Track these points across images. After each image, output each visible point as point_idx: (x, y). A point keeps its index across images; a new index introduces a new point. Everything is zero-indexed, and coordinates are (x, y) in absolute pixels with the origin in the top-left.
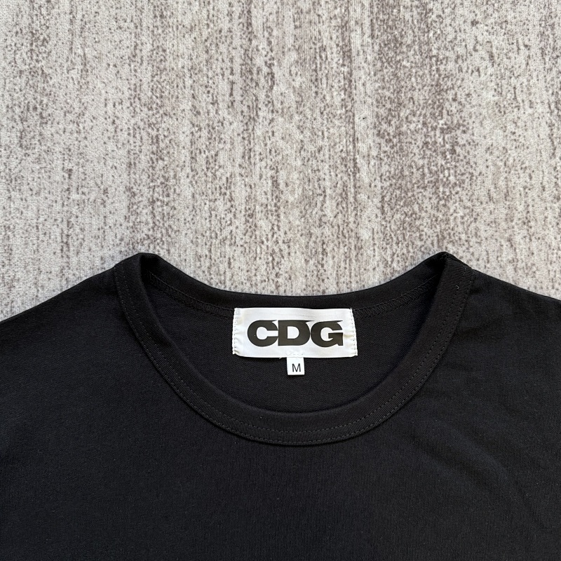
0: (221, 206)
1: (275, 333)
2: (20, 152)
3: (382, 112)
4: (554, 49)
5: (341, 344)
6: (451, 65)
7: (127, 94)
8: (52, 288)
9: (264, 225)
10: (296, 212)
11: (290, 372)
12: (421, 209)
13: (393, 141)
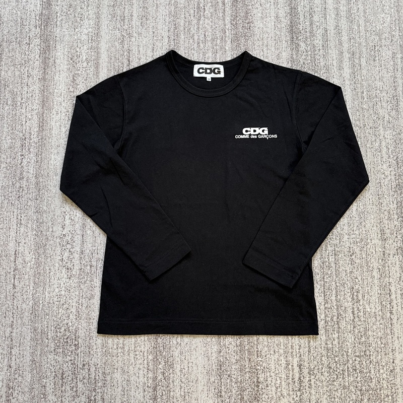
0: (191, 41)
1: (204, 71)
2: (141, 27)
3: (232, 18)
4: (277, 3)
5: (220, 74)
6: (250, 7)
7: (168, 13)
8: (150, 60)
9: (202, 45)
10: (210, 42)
11: (208, 80)
12: (241, 42)
13: (235, 26)
